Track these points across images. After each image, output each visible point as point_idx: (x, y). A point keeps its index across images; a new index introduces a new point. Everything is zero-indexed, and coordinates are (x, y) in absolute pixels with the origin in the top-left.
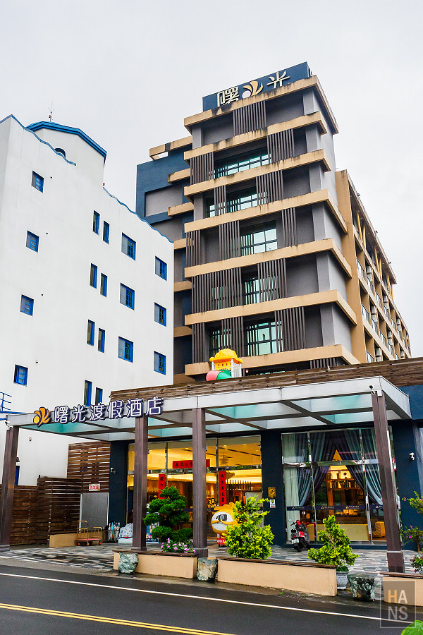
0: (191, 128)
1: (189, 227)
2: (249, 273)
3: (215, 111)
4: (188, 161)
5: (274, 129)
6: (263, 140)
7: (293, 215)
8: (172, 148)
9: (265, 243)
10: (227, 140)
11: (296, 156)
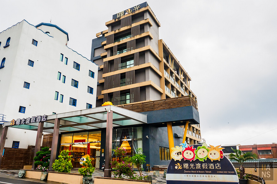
0: (108, 26)
1: (105, 60)
2: (123, 76)
3: (115, 20)
4: (106, 37)
5: (133, 25)
6: (130, 29)
7: (138, 55)
8: (103, 33)
9: (130, 65)
10: (118, 30)
11: (140, 34)
